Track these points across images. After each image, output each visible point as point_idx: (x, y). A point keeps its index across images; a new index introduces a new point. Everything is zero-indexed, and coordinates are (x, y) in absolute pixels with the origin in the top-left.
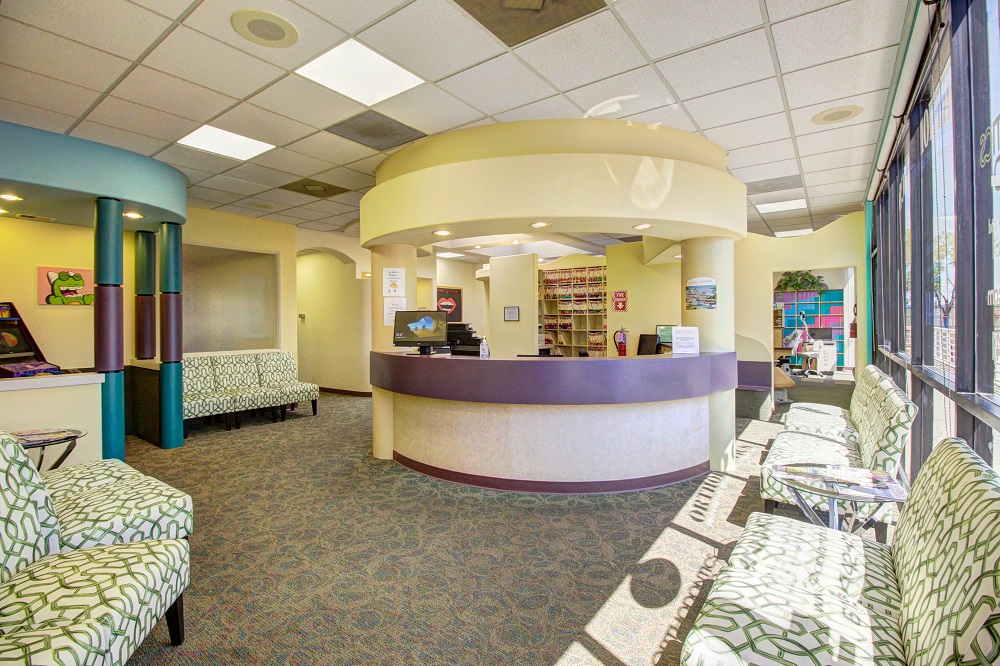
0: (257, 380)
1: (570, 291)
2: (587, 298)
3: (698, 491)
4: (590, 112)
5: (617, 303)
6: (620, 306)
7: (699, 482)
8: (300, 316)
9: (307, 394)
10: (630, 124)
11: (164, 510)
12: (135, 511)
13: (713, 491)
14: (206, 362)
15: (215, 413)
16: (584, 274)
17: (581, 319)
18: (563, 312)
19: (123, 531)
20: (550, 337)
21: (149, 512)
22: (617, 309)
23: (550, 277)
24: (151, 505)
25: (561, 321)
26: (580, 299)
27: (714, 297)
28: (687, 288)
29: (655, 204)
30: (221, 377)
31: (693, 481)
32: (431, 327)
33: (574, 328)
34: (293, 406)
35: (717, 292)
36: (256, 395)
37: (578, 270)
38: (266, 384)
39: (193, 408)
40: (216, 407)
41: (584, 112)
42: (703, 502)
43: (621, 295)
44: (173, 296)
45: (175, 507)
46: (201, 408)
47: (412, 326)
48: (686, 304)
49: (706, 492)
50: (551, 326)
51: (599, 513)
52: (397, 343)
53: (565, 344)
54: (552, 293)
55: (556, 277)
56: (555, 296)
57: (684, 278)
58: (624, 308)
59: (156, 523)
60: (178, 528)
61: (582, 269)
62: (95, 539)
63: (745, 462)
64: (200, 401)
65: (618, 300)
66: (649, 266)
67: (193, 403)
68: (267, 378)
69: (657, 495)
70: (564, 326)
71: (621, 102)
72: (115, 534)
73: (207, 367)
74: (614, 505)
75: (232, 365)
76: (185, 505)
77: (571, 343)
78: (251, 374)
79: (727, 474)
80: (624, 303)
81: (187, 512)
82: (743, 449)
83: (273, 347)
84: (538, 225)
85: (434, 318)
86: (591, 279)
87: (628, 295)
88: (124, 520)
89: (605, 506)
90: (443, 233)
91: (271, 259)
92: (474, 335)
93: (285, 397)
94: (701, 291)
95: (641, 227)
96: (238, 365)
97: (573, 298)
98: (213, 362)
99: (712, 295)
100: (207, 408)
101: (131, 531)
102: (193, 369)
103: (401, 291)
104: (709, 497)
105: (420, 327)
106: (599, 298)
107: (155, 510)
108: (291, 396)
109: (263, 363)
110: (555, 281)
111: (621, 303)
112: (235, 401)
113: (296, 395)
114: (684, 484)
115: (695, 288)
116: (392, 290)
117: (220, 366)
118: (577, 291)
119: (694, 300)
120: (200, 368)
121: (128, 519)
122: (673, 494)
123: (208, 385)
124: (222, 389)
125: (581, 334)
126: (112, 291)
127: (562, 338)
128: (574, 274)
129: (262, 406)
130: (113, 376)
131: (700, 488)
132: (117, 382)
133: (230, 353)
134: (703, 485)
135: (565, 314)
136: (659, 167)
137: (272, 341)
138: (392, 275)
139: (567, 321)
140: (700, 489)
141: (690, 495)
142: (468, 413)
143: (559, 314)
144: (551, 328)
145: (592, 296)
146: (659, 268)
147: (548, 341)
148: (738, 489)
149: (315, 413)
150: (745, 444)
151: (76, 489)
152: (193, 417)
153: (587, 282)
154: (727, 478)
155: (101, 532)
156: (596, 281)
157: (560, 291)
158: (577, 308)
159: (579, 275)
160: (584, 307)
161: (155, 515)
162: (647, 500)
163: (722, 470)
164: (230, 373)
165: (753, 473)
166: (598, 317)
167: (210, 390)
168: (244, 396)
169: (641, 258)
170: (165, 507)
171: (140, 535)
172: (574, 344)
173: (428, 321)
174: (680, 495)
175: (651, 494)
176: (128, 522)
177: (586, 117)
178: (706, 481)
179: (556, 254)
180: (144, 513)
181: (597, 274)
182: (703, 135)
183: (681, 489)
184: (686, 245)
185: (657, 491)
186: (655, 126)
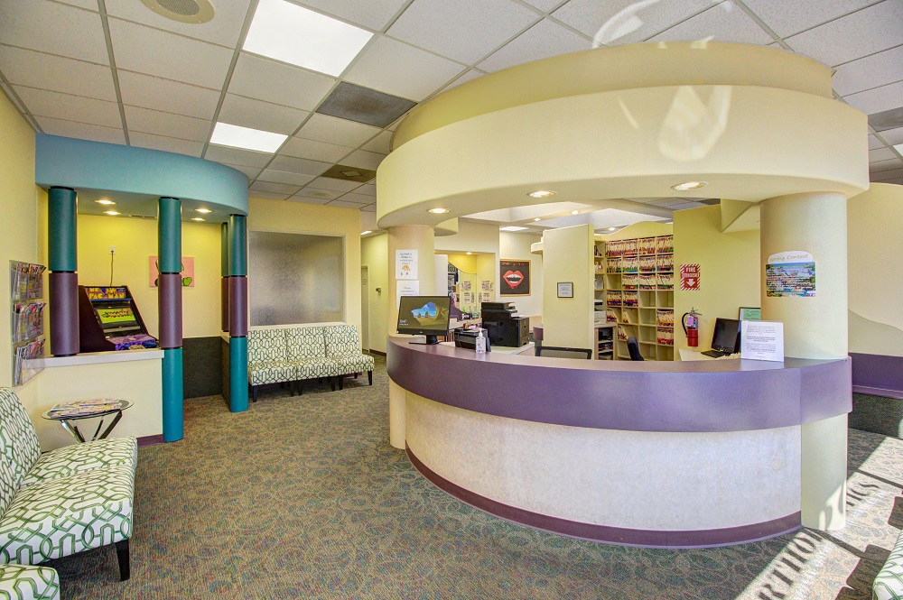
0: (323, 351)
1: (636, 264)
2: (656, 272)
3: (772, 566)
4: (598, 39)
5: (687, 279)
6: (691, 282)
7: (778, 545)
8: (377, 290)
9: (362, 365)
10: (662, 45)
11: (98, 513)
12: (69, 513)
13: (797, 569)
14: (280, 334)
15: (279, 381)
16: (653, 244)
17: (649, 296)
18: (628, 287)
19: (52, 533)
20: (613, 314)
21: (81, 515)
22: (687, 286)
23: (613, 248)
24: (85, 508)
25: (625, 297)
26: (648, 272)
27: (811, 280)
28: (768, 267)
29: (699, 152)
30: (292, 347)
31: (768, 543)
32: (434, 314)
33: (640, 305)
34: (356, 375)
35: (816, 272)
36: (316, 365)
37: (644, 239)
38: (331, 354)
39: (260, 376)
40: (280, 375)
41: (591, 39)
42: (777, 589)
43: (692, 270)
44: (239, 279)
45: (109, 511)
46: (268, 377)
47: (415, 313)
48: (767, 289)
49: (786, 570)
50: (614, 302)
51: (605, 582)
52: (401, 331)
53: (630, 323)
54: (615, 267)
55: (620, 248)
56: (618, 270)
57: (765, 252)
58: (695, 286)
59: (88, 527)
60: (113, 532)
61: (650, 239)
62: (21, 540)
63: (864, 515)
64: (267, 370)
65: (688, 275)
66: (728, 234)
67: (261, 371)
68: (332, 348)
69: (705, 560)
70: (630, 303)
71: (639, 14)
72: (43, 536)
73: (281, 338)
74: (633, 569)
75: (302, 337)
76: (121, 509)
77: (637, 322)
78: (318, 345)
79: (827, 536)
80: (695, 279)
81: (123, 516)
82: (865, 491)
83: (340, 321)
84: (538, 194)
85: (438, 304)
86: (660, 250)
87: (702, 270)
88: (54, 522)
89: (620, 567)
90: (439, 211)
91: (338, 241)
92: (513, 315)
93: (342, 368)
94: (789, 271)
95: (685, 187)
96: (307, 337)
97: (639, 272)
98: (287, 333)
99: (807, 276)
100: (273, 376)
101: (60, 534)
102: (270, 340)
103: (414, 272)
104: (789, 582)
105: (423, 314)
106: (671, 271)
107: (88, 512)
108: (347, 367)
109: (329, 335)
110: (620, 253)
111: (692, 278)
112: (297, 371)
113: (352, 367)
114: (752, 548)
115: (781, 266)
116: (404, 272)
117: (291, 338)
118: (644, 263)
119: (779, 283)
120: (275, 339)
121: (59, 522)
122: (730, 564)
123: (281, 354)
124: (293, 358)
125: (649, 314)
126: (171, 278)
127: (626, 315)
128: (641, 245)
129: (321, 376)
130: (172, 351)
131: (777, 561)
132: (176, 357)
133: (301, 326)
134: (785, 555)
135: (630, 290)
136: (705, 99)
137: (339, 315)
138: (404, 256)
139: (633, 297)
140: (777, 563)
141: (757, 572)
142: (462, 418)
143: (623, 289)
144: (614, 304)
145: (662, 269)
146: (741, 235)
147: (611, 319)
148: (843, 572)
149: (371, 384)
150: (870, 481)
151: (65, 471)
152: (261, 383)
153: (656, 253)
154: (828, 546)
155: (29, 534)
156: (667, 252)
157: (624, 264)
158: (644, 282)
159: (647, 245)
160: (652, 281)
161: (87, 518)
162: (685, 570)
163: (822, 528)
164: (300, 344)
165: (873, 541)
166: (667, 294)
167: (282, 359)
168: (305, 366)
169: (718, 225)
170: (99, 510)
171: (70, 538)
172: (641, 323)
173: (432, 308)
174: (740, 569)
175: (694, 557)
176: (57, 524)
177: (595, 46)
178: (791, 546)
179: (620, 224)
180: (76, 515)
181: (668, 244)
182: (786, 47)
183: (745, 556)
184: (767, 207)
185: (707, 555)
186: (703, 44)
